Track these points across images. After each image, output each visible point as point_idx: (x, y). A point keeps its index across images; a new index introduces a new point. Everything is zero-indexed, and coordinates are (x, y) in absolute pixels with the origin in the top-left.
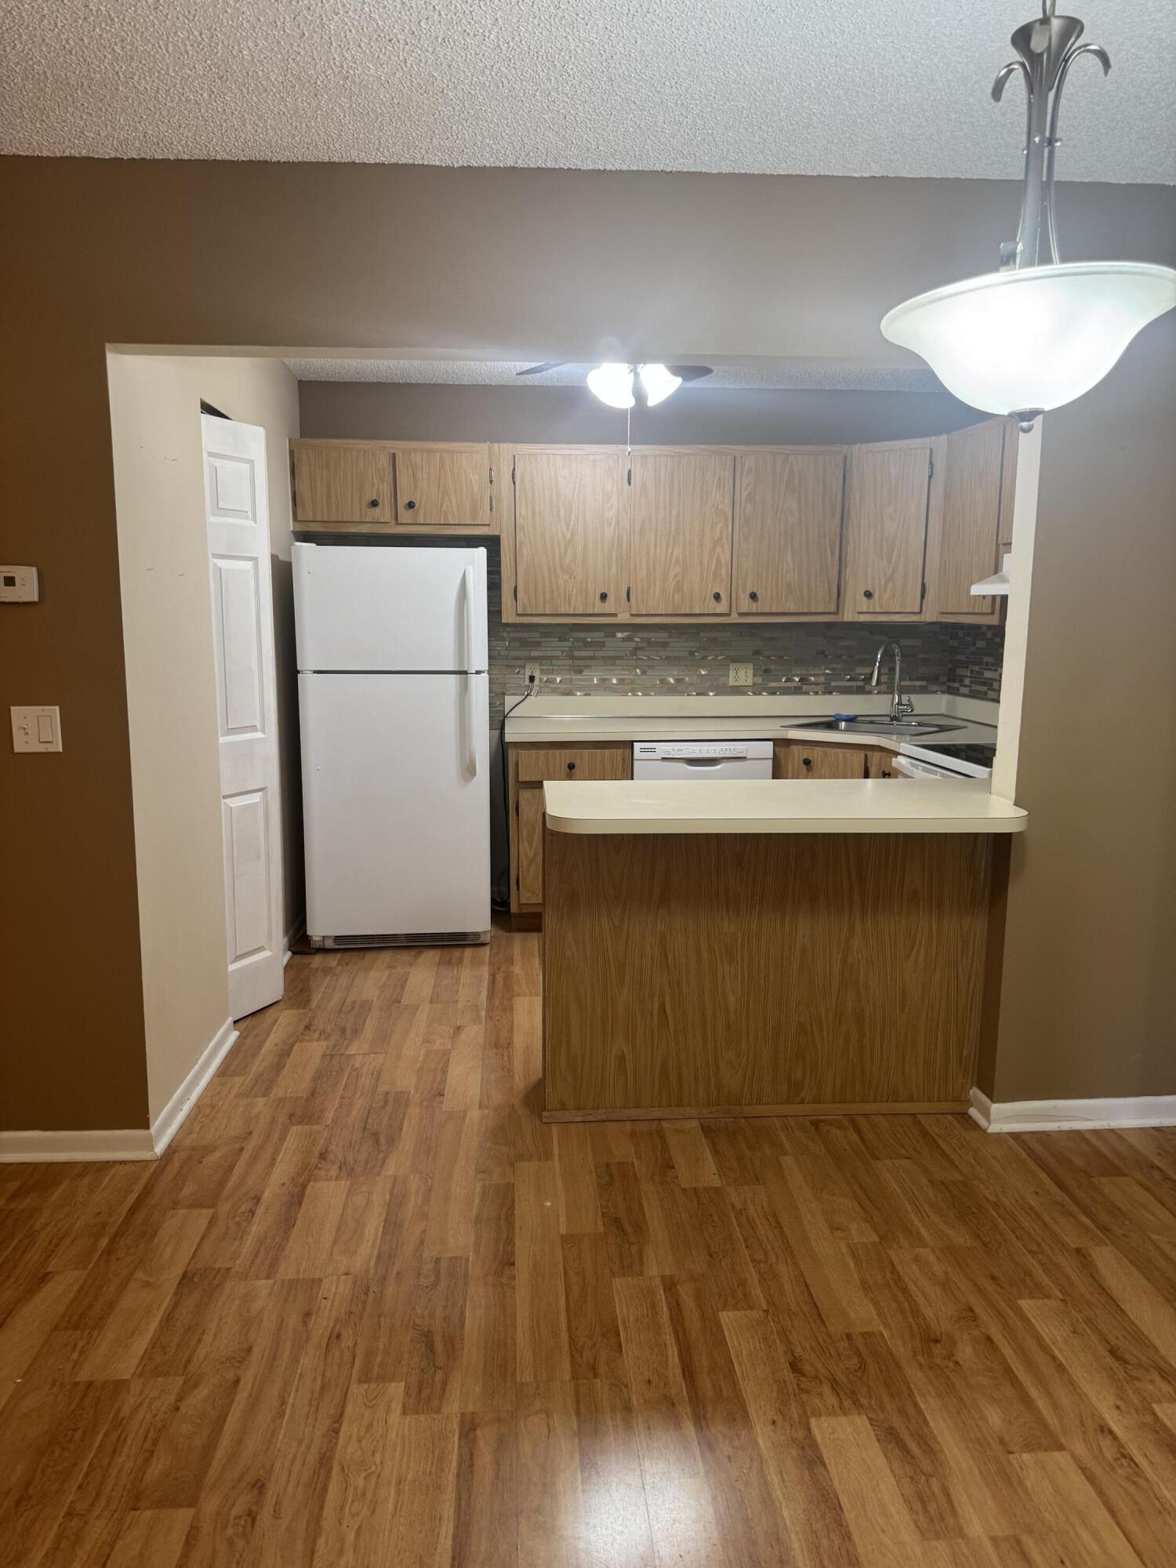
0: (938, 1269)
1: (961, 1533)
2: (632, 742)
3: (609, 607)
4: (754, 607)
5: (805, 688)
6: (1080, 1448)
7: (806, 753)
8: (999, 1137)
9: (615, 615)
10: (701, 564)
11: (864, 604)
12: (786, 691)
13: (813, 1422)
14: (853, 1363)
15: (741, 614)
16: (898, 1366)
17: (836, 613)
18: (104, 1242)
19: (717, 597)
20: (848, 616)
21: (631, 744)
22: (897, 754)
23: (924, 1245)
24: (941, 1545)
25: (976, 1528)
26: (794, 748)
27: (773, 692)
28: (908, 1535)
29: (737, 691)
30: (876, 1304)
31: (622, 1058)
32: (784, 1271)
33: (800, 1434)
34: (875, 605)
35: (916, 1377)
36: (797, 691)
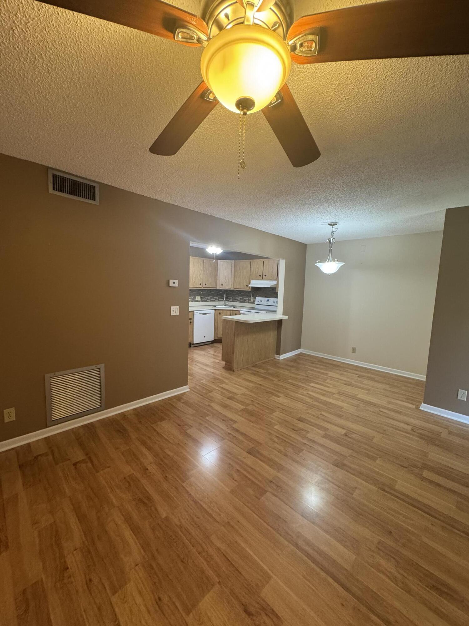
2: (193, 311)
4: (206, 286)
7: (219, 311)
8: (282, 360)
11: (221, 286)
12: (204, 301)
15: (203, 287)
17: (215, 288)
19: (201, 284)
20: (218, 288)
27: (202, 301)
29: (197, 301)
34: (223, 286)
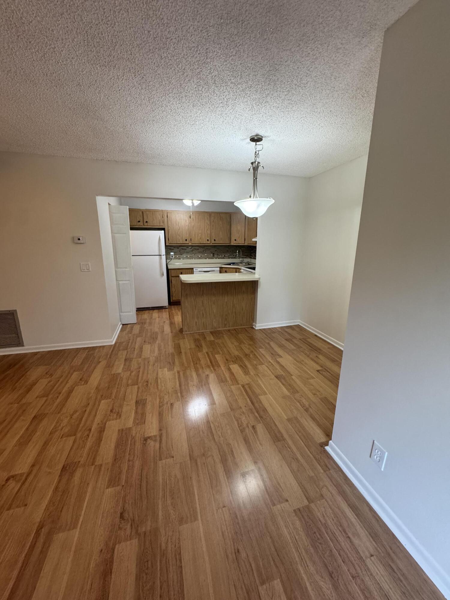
0: (248, 347)
1: (250, 374)
3: (187, 242)
4: (215, 242)
5: (225, 257)
6: (266, 364)
7: (225, 269)
8: (257, 330)
9: (188, 244)
10: (205, 234)
11: (235, 242)
12: (221, 258)
13: (230, 366)
14: (235, 359)
15: (212, 244)
16: (242, 358)
17: (230, 243)
18: (109, 356)
19: (208, 240)
20: (232, 244)
21: (193, 269)
22: (241, 269)
23: (246, 344)
24: (247, 376)
25: (252, 374)
26: (223, 269)
27: (219, 258)
28: (243, 376)
30: (239, 352)
31: (196, 322)
32: (225, 349)
33: (228, 367)
34: (237, 242)
35: (244, 359)
36: (223, 258)
